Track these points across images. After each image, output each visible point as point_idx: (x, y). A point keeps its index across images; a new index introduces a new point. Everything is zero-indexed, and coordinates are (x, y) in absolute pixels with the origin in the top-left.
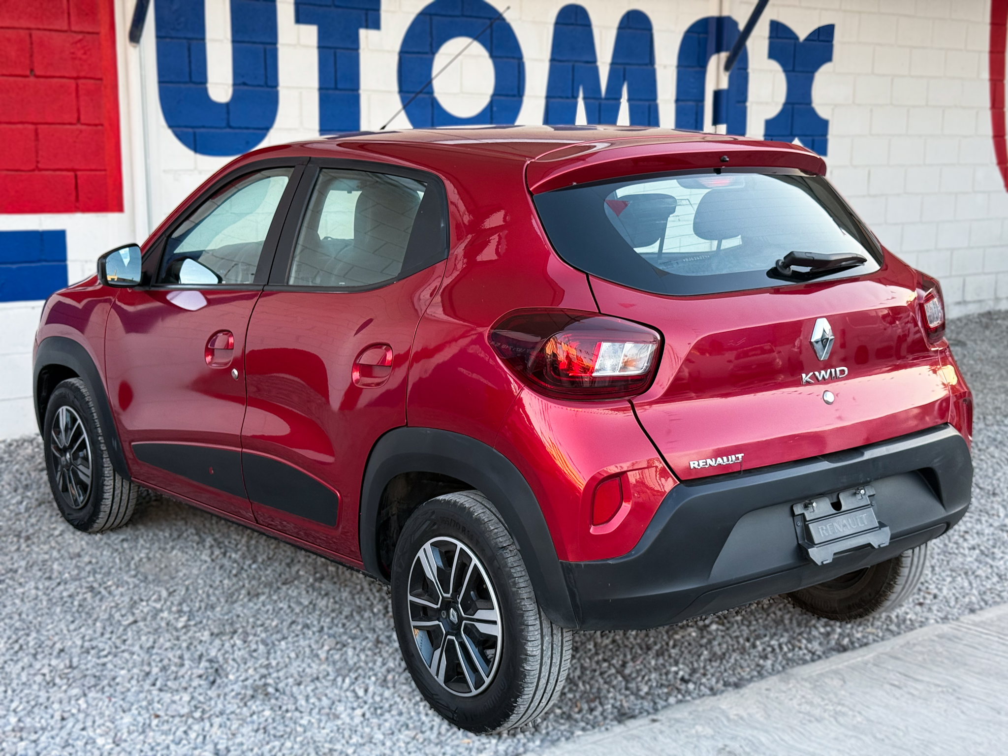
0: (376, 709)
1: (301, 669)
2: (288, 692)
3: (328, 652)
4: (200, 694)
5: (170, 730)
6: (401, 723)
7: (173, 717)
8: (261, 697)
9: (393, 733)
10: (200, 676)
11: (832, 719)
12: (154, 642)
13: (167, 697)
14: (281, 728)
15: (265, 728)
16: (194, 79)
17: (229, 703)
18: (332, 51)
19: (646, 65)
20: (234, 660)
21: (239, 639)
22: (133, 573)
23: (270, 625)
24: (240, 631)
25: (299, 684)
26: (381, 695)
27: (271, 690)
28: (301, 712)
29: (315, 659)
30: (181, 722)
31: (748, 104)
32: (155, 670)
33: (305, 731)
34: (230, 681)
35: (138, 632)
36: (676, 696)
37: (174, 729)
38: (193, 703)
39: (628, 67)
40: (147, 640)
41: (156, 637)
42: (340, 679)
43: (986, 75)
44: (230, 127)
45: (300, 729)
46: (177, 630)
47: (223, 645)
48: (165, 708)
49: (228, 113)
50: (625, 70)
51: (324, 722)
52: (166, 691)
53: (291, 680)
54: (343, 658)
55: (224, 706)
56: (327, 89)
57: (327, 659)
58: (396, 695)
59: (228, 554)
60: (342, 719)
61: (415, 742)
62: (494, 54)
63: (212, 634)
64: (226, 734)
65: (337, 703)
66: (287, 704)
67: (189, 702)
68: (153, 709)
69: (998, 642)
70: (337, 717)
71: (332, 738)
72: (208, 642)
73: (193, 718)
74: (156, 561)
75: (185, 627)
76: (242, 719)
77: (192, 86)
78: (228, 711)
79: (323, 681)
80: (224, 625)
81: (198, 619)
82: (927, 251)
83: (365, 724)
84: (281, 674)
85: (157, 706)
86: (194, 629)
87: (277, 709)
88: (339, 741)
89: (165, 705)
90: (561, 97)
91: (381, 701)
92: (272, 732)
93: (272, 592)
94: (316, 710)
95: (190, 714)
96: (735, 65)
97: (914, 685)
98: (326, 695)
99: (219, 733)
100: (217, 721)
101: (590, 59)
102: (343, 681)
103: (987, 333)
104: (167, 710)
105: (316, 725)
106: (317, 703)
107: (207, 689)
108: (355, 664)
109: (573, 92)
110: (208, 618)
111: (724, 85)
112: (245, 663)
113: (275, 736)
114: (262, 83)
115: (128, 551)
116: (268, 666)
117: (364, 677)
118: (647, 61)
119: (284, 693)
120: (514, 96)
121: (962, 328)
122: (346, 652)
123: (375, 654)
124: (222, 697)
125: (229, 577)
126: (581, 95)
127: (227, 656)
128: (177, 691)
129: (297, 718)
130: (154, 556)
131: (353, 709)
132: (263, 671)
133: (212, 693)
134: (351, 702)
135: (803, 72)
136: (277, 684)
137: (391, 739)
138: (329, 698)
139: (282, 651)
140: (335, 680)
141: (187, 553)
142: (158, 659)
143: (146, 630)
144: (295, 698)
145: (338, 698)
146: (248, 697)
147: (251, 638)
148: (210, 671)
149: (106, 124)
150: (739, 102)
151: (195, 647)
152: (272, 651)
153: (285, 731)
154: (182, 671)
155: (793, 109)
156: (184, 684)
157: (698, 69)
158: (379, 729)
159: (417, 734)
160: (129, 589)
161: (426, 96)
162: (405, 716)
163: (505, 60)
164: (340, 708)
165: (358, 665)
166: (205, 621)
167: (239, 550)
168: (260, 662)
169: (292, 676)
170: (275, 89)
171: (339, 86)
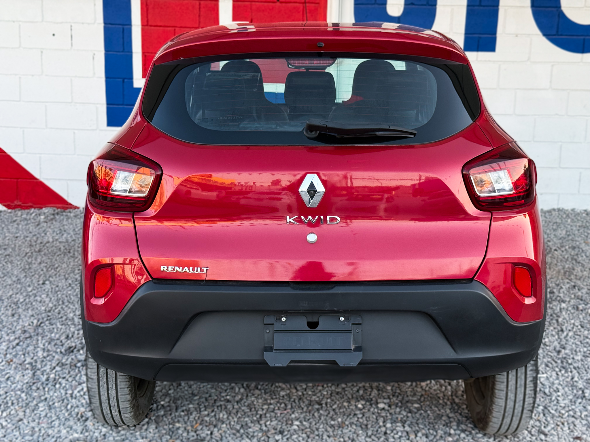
16: (378, 2)
56: (474, 6)
77: (376, 6)
114: (425, 3)
170: (434, 7)
171: (483, 4)
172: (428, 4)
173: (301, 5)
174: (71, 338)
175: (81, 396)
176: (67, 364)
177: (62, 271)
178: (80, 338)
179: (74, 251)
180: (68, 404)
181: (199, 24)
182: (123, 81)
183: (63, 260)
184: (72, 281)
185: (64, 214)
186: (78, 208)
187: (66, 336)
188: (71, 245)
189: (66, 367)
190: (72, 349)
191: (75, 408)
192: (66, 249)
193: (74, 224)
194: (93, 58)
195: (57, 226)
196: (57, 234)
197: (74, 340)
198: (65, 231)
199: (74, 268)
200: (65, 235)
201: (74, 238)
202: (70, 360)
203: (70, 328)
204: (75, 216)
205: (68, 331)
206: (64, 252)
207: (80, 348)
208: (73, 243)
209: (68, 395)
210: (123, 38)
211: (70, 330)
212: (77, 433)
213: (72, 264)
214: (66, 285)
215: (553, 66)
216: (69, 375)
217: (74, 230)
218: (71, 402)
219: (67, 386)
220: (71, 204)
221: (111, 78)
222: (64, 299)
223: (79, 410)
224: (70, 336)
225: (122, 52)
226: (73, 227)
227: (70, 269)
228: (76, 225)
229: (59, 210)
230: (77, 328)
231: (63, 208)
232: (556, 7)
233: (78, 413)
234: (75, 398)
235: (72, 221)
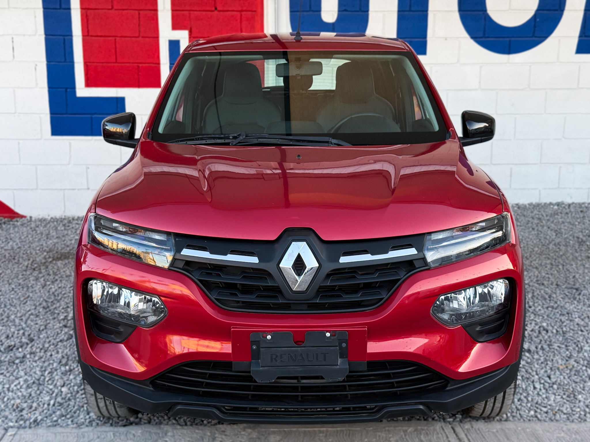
16: (313, 9)
56: (404, 11)
77: (311, 13)
114: (358, 9)
161: (481, 13)
170: (366, 13)
171: (413, 9)
172: (361, 10)
173: (238, 13)
174: (10, 338)
175: (18, 389)
176: (5, 361)
177: (6, 276)
178: (20, 338)
179: (19, 258)
180: (4, 397)
181: (139, 34)
182: (66, 91)
183: (8, 266)
184: (16, 286)
185: (11, 223)
186: (25, 217)
187: (6, 336)
188: (16, 252)
189: (4, 364)
190: (11, 348)
191: (11, 400)
192: (11, 256)
193: (21, 232)
194: (36, 69)
195: (4, 235)
196: (3, 242)
197: (14, 339)
198: (11, 239)
199: (18, 274)
200: (11, 243)
201: (20, 245)
202: (8, 357)
203: (10, 328)
204: (22, 225)
205: (8, 331)
206: (9, 259)
207: (19, 346)
208: (18, 250)
209: (5, 389)
210: (65, 49)
211: (10, 330)
212: (12, 422)
213: (16, 269)
214: (9, 290)
215: (481, 67)
216: (7, 371)
217: (20, 238)
218: (8, 395)
219: (5, 381)
220: (17, 214)
221: (53, 88)
222: (7, 303)
223: (15, 402)
224: (10, 336)
225: (64, 62)
226: (20, 235)
227: (14, 275)
228: (22, 233)
229: (6, 219)
230: (17, 328)
231: (10, 217)
232: (482, 11)
233: (14, 405)
234: (12, 392)
235: (19, 229)
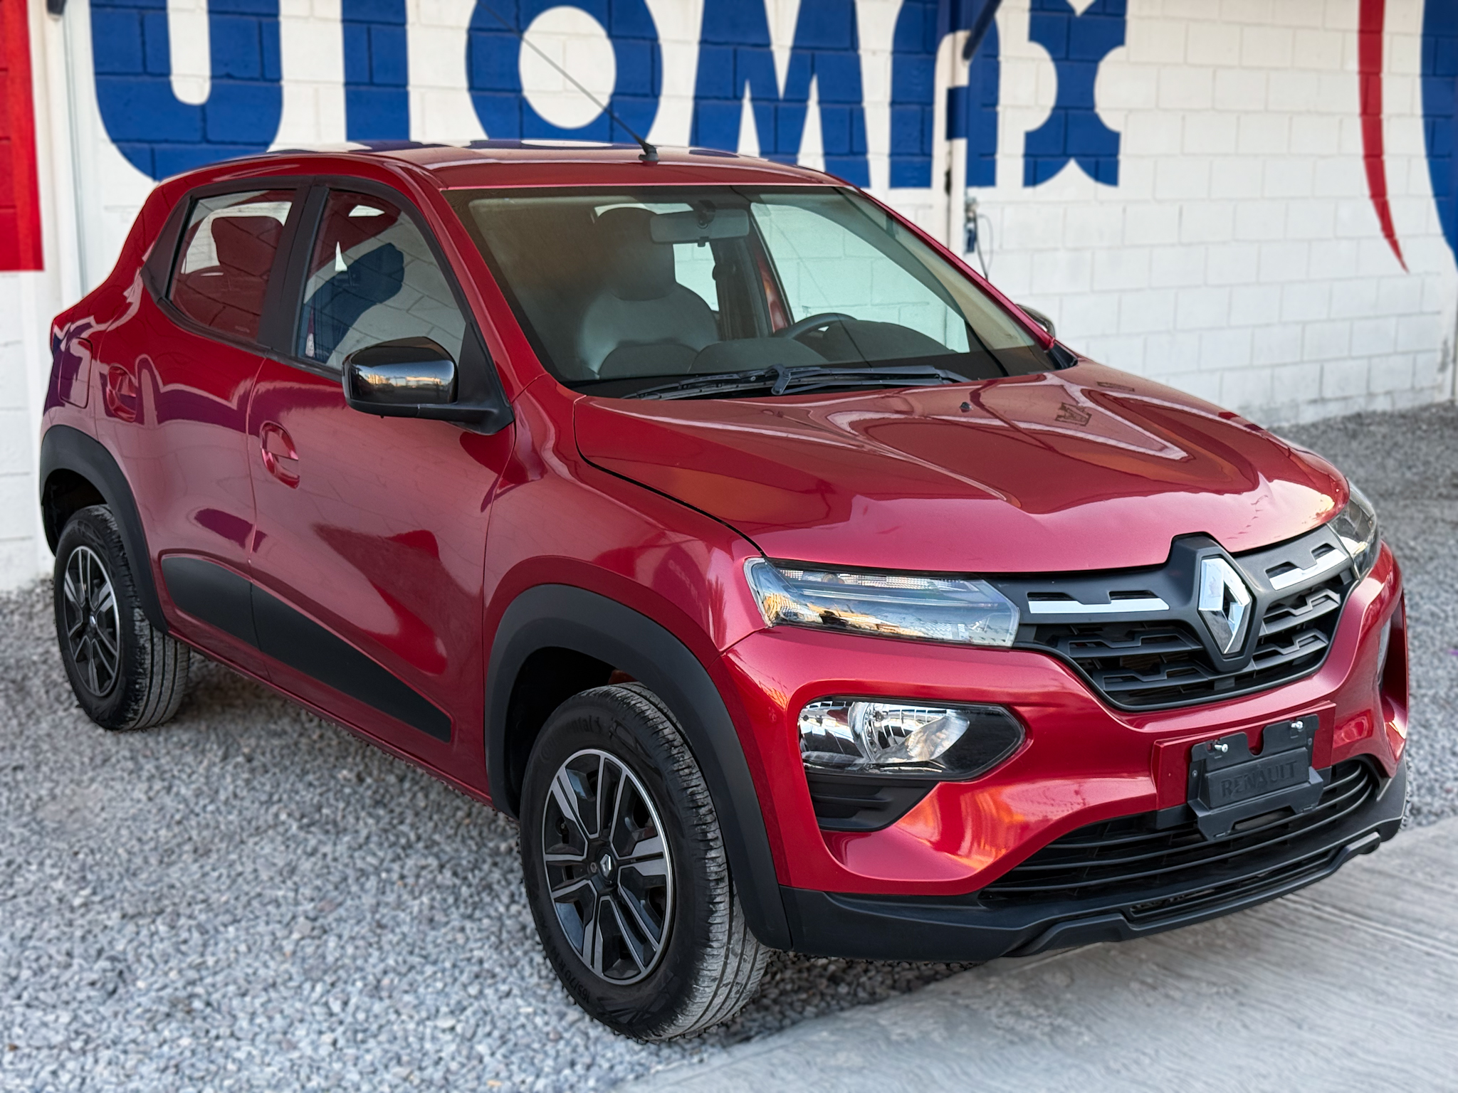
0: (356, 1032)
1: (250, 971)
2: (224, 1008)
3: (297, 943)
4: (87, 1012)
5: (31, 1069)
6: (390, 1055)
7: (38, 1048)
8: (180, 1015)
9: (374, 1072)
10: (93, 984)
11: (1046, 1039)
12: (33, 930)
13: (36, 1016)
14: (202, 1065)
15: (177, 1066)
16: (149, 69)
17: (130, 1026)
18: (365, 26)
19: (846, 49)
20: (150, 957)
21: (164, 924)
22: (25, 819)
23: (218, 900)
24: (169, 910)
25: (244, 995)
26: (368, 1011)
27: (197, 1004)
28: (238, 1039)
29: (276, 954)
30: (50, 1056)
31: (1000, 109)
32: (26, 974)
33: (239, 1070)
34: (139, 990)
35: (12, 913)
36: (816, 1006)
37: (37, 1067)
38: (75, 1026)
39: (817, 53)
40: (23, 926)
41: (38, 921)
42: (307, 986)
43: (1353, 65)
44: (209, 142)
45: (231, 1067)
46: (72, 909)
47: (138, 933)
48: (28, 1035)
49: (204, 120)
50: (813, 57)
51: (271, 1054)
52: (37, 1007)
53: (232, 988)
54: (320, 951)
55: (121, 1031)
56: (357, 84)
57: (294, 953)
58: (391, 1010)
59: (175, 789)
60: (299, 1049)
61: (407, 1085)
62: (614, 33)
63: (124, 916)
64: (117, 1076)
65: (297, 1024)
66: (218, 1027)
67: (70, 1024)
68: (10, 1037)
69: (1311, 914)
70: (294, 1047)
71: (279, 1081)
72: (116, 928)
73: (70, 1050)
74: (65, 799)
75: (85, 905)
76: (145, 1053)
77: (147, 79)
78: (125, 1039)
79: (282, 988)
80: (145, 902)
81: (108, 892)
82: (1268, 325)
83: (335, 1057)
84: (219, 978)
85: (17, 1030)
86: (99, 907)
87: (202, 1034)
88: (289, 1085)
89: (30, 1029)
90: (717, 98)
91: (367, 1020)
92: (188, 1072)
93: (231, 848)
94: (263, 1036)
95: (66, 1045)
96: (979, 49)
97: (1176, 983)
98: (282, 1012)
99: (106, 1073)
100: (105, 1055)
101: (760, 41)
102: (313, 988)
103: (1354, 444)
104: (31, 1037)
105: (258, 1060)
106: (266, 1025)
107: (100, 1004)
108: (337, 960)
109: (735, 90)
110: (125, 890)
111: (963, 80)
112: (166, 962)
113: (191, 1079)
114: (257, 75)
115: (22, 786)
116: (198, 967)
117: (346, 982)
118: (847, 44)
119: (218, 1011)
120: (645, 95)
121: (1318, 437)
122: (326, 941)
123: (370, 945)
124: (120, 1017)
125: (169, 827)
126: (748, 94)
127: (140, 950)
128: (54, 1007)
129: (231, 1048)
130: (63, 793)
131: (320, 1033)
132: (192, 974)
133: (105, 1010)
134: (319, 1022)
135: (1081, 61)
136: (209, 994)
137: (370, 1081)
138: (284, 1017)
139: (227, 941)
140: (300, 987)
141: (112, 788)
142: (33, 957)
143: (26, 909)
144: (234, 1017)
145: (299, 1016)
146: (159, 1017)
147: (182, 921)
148: (109, 974)
149: (14, 136)
150: (985, 105)
151: (95, 936)
152: (212, 942)
153: (207, 1070)
154: (66, 976)
155: (1067, 115)
156: (65, 997)
157: (923, 56)
158: (355, 1065)
159: (411, 1073)
160: (12, 845)
161: (512, 95)
162: (400, 1042)
163: (632, 41)
164: (301, 1031)
165: (340, 963)
166: (118, 895)
167: (192, 782)
168: (189, 960)
169: (235, 982)
170: (276, 84)
172: (263, 77)
